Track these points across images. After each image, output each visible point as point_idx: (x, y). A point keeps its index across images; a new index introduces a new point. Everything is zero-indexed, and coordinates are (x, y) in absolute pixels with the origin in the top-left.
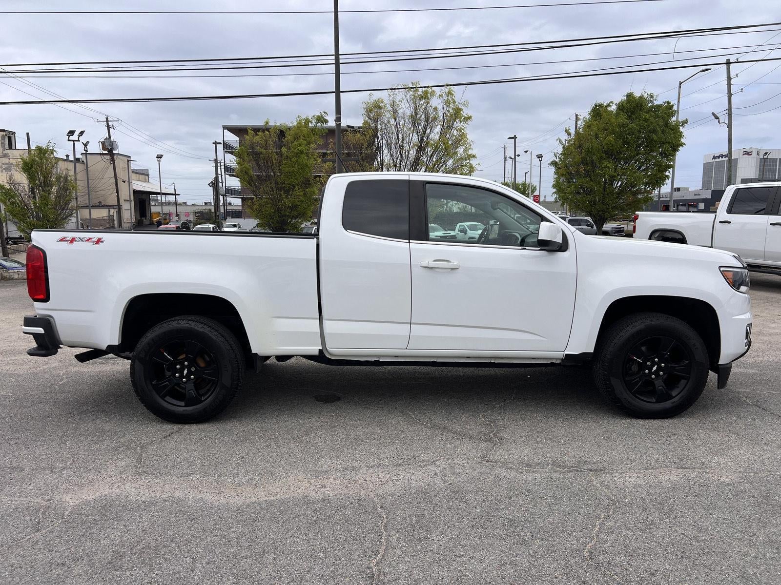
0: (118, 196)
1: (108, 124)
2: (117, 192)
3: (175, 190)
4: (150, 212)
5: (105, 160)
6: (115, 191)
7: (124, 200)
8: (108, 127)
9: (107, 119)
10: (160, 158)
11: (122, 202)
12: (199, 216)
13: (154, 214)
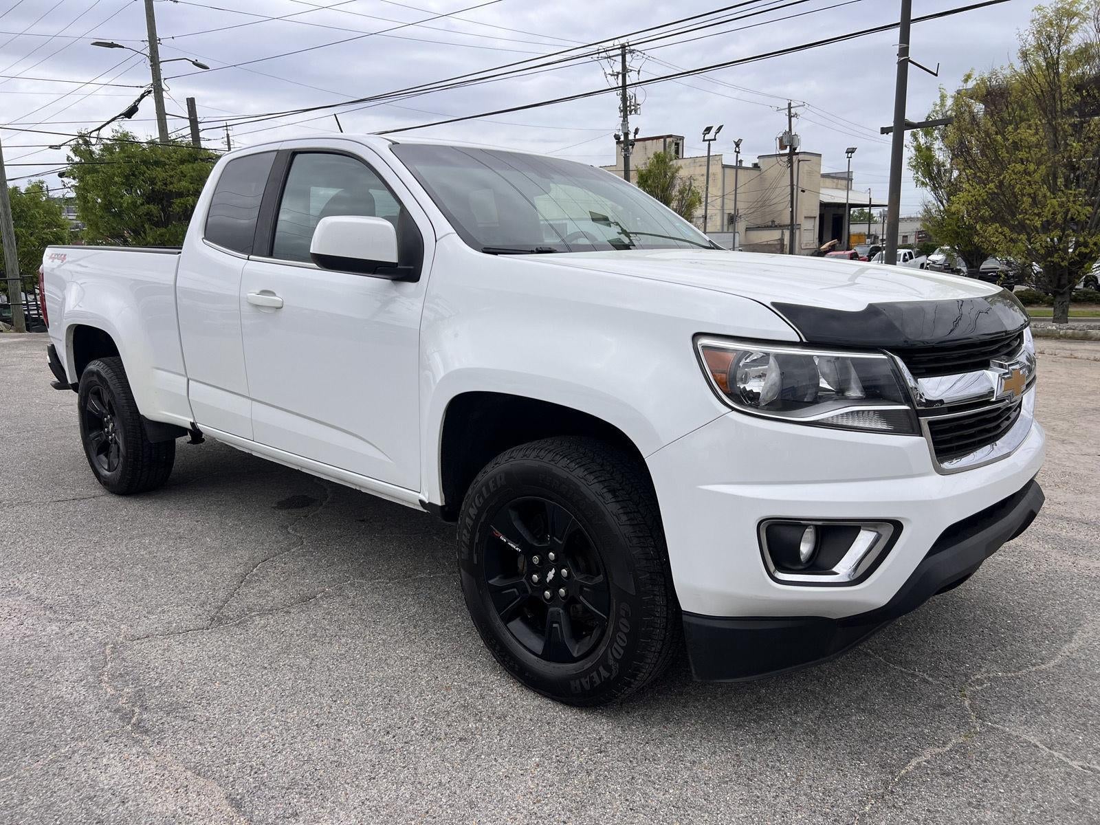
0: (792, 212)
1: (790, 112)
2: (792, 207)
3: (870, 199)
4: (849, 232)
5: (780, 163)
6: (789, 205)
7: (805, 217)
8: (790, 117)
9: (790, 104)
10: (852, 152)
11: (800, 219)
12: (922, 237)
13: (854, 235)
